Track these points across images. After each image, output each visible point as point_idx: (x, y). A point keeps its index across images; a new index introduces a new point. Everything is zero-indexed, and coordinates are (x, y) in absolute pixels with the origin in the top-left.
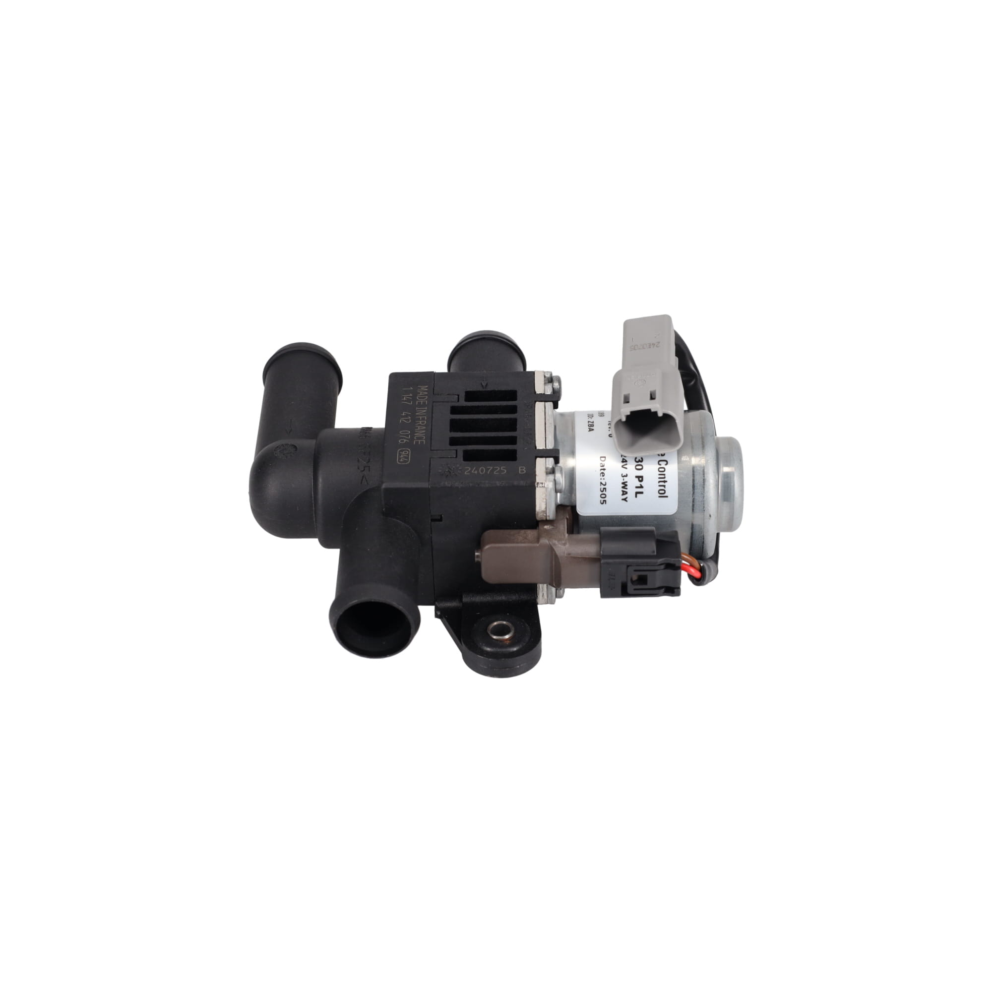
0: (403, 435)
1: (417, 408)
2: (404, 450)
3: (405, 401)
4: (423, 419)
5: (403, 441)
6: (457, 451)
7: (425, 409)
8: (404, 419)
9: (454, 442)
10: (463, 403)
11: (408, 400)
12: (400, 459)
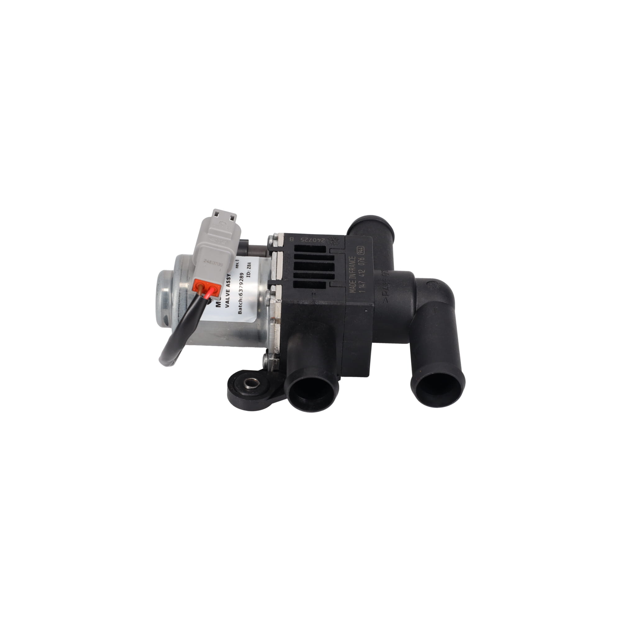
0: (362, 262)
1: (355, 278)
2: (360, 254)
3: (363, 284)
4: (351, 271)
5: (362, 259)
6: (330, 253)
7: (350, 277)
8: (362, 272)
9: (332, 258)
10: (327, 281)
11: (361, 284)
12: (363, 249)
